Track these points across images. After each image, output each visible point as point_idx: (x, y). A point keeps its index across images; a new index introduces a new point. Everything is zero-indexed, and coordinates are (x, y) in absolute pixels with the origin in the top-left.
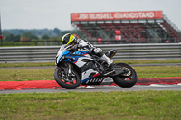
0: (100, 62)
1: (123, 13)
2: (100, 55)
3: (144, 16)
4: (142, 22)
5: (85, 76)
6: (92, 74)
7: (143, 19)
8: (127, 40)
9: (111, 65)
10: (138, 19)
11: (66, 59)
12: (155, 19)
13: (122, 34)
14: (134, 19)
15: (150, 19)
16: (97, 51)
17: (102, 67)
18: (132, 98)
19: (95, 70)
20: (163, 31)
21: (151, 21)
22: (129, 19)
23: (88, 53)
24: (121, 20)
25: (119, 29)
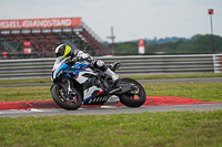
0: (103, 77)
1: (33, 20)
2: (103, 69)
3: (59, 24)
4: (57, 31)
5: (87, 94)
6: (96, 92)
7: (58, 27)
8: (39, 54)
9: (117, 81)
10: (52, 28)
11: (64, 74)
12: (72, 27)
13: (33, 46)
14: (47, 28)
15: (67, 27)
16: (100, 63)
17: (106, 84)
18: (46, 125)
19: (98, 86)
20: (82, 42)
21: (67, 30)
22: (41, 28)
23: (89, 66)
24: (31, 29)
25: (28, 40)
